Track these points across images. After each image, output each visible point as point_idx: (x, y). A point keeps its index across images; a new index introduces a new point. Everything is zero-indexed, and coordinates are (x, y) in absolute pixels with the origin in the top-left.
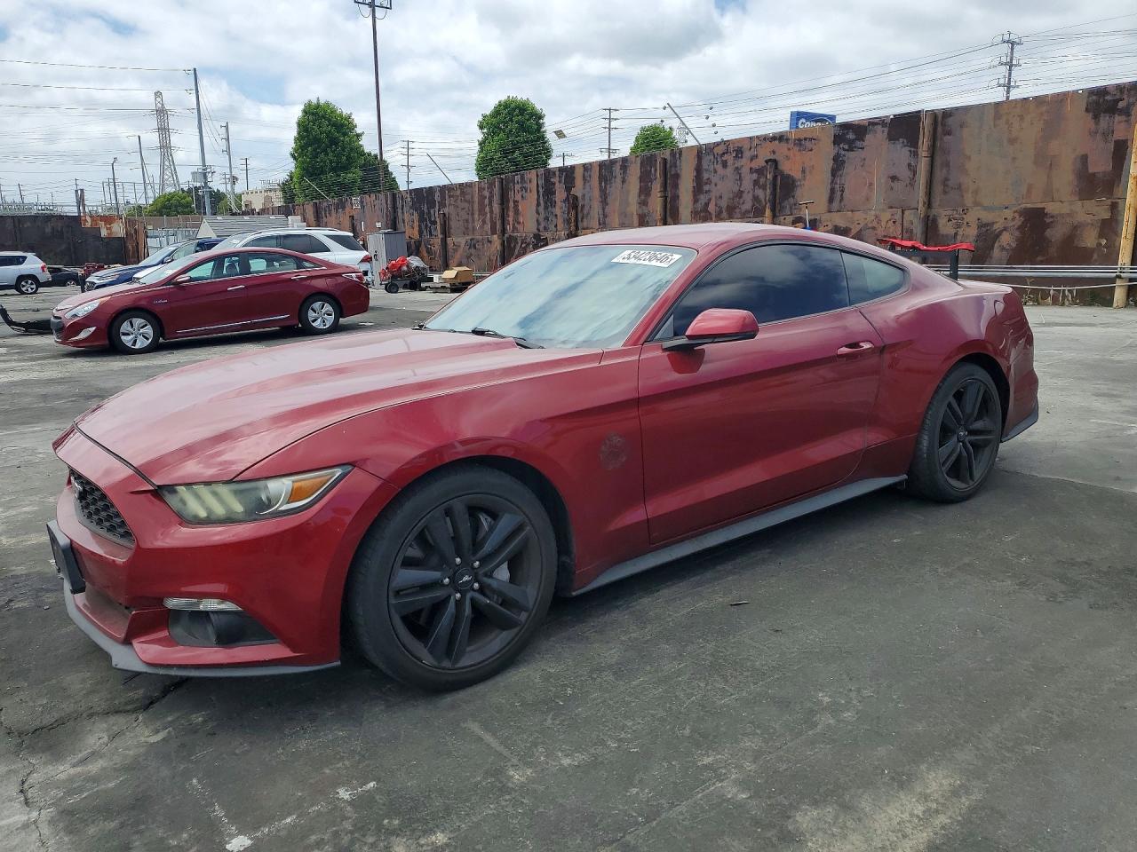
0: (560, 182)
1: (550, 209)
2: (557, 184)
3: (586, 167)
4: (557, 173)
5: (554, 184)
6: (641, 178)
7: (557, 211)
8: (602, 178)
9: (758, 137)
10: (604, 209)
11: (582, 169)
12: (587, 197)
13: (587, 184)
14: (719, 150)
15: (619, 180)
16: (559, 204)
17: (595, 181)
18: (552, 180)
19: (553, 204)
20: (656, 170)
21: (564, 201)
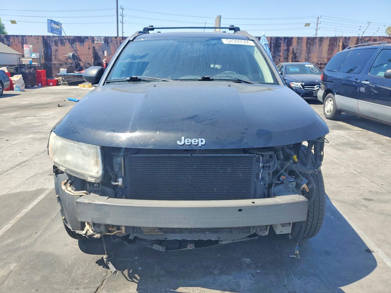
0: (284, 43)
1: (277, 53)
2: (282, 44)
3: (299, 39)
4: (283, 39)
5: (281, 43)
6: (329, 45)
7: (281, 54)
8: (307, 43)
9: (383, 37)
10: (308, 55)
11: (297, 39)
12: (299, 50)
13: (299, 45)
14: (367, 39)
15: (317, 45)
16: (282, 51)
17: (304, 44)
18: (280, 41)
19: (279, 51)
20: (337, 43)
21: (285, 50)
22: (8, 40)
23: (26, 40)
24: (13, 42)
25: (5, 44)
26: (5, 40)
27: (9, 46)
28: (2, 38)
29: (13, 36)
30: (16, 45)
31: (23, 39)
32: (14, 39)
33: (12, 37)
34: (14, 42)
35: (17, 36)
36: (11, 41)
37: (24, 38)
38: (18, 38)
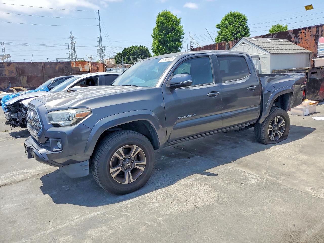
22: (296, 36)
23: (322, 31)
24: (303, 37)
25: (291, 41)
26: (293, 36)
27: (297, 44)
28: (289, 34)
29: (305, 29)
30: (307, 41)
31: (318, 31)
32: (305, 33)
33: (303, 31)
34: (305, 37)
35: (310, 28)
36: (300, 37)
37: (320, 29)
38: (311, 30)
